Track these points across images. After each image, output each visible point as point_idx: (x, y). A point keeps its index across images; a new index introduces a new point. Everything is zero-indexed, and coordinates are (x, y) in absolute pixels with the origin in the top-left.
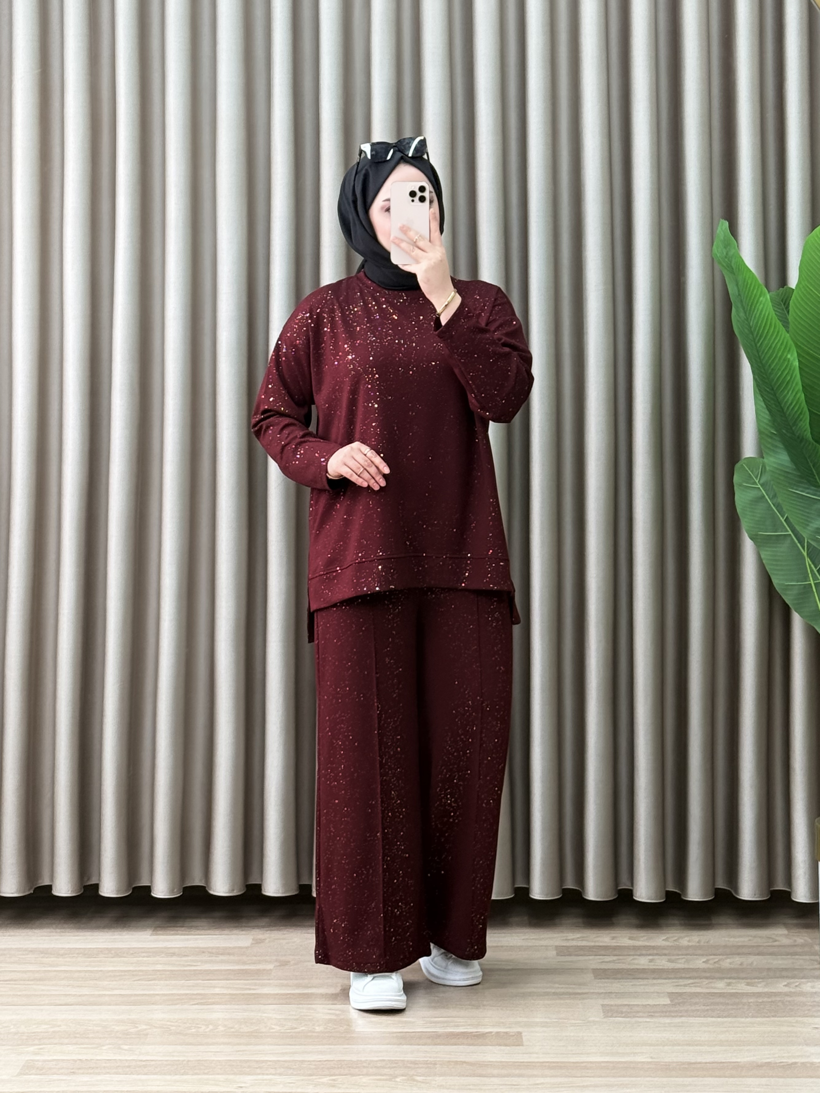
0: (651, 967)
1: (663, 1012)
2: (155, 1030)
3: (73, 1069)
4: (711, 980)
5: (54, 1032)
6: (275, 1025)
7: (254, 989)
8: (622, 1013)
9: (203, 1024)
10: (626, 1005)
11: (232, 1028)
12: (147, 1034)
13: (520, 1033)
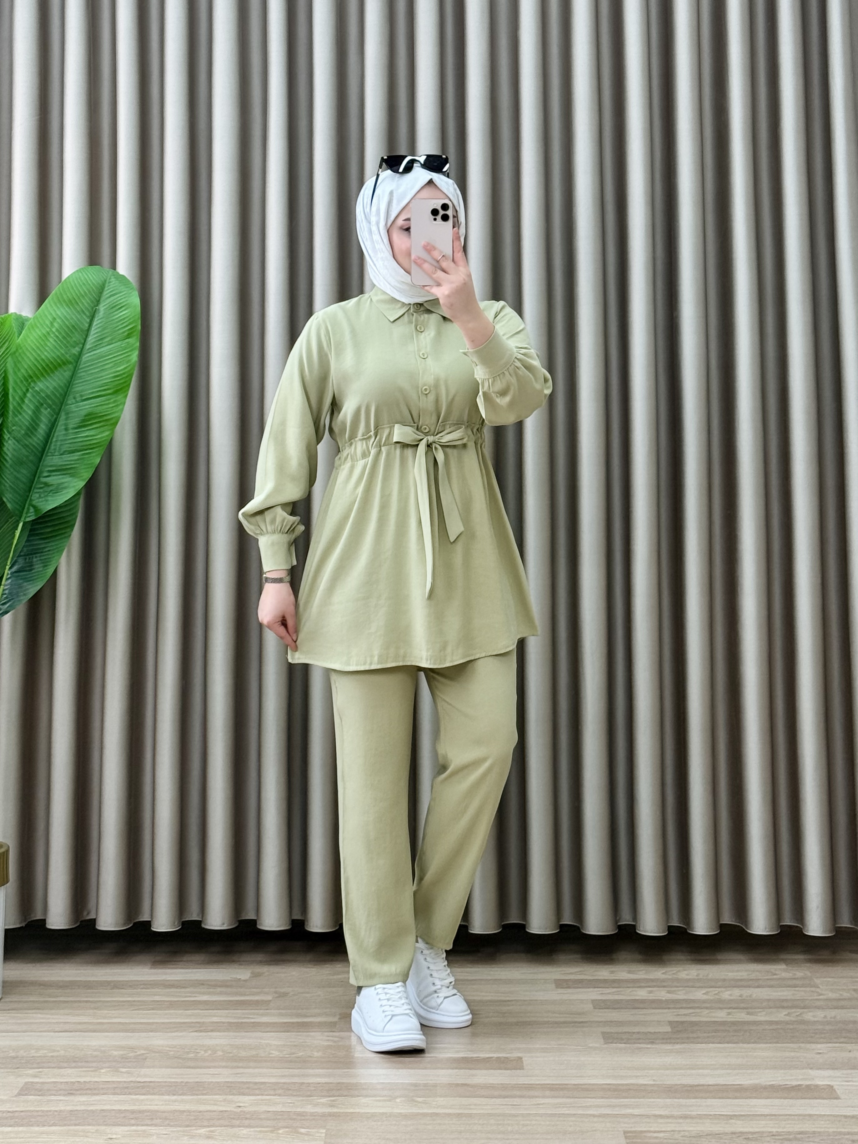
0: (651, 998)
1: (663, 1039)
2: (153, 1054)
3: (71, 1090)
4: (712, 1010)
5: (52, 1056)
6: (272, 1050)
7: (252, 1018)
8: (622, 1039)
9: (201, 1050)
10: (625, 1032)
11: (231, 1053)
12: (146, 1059)
13: (520, 1058)
